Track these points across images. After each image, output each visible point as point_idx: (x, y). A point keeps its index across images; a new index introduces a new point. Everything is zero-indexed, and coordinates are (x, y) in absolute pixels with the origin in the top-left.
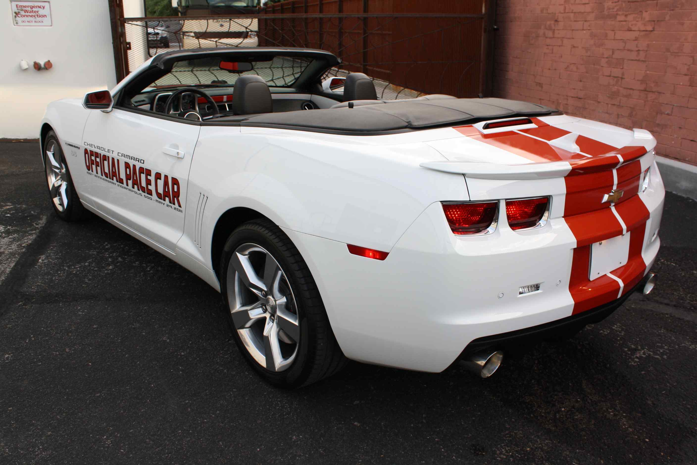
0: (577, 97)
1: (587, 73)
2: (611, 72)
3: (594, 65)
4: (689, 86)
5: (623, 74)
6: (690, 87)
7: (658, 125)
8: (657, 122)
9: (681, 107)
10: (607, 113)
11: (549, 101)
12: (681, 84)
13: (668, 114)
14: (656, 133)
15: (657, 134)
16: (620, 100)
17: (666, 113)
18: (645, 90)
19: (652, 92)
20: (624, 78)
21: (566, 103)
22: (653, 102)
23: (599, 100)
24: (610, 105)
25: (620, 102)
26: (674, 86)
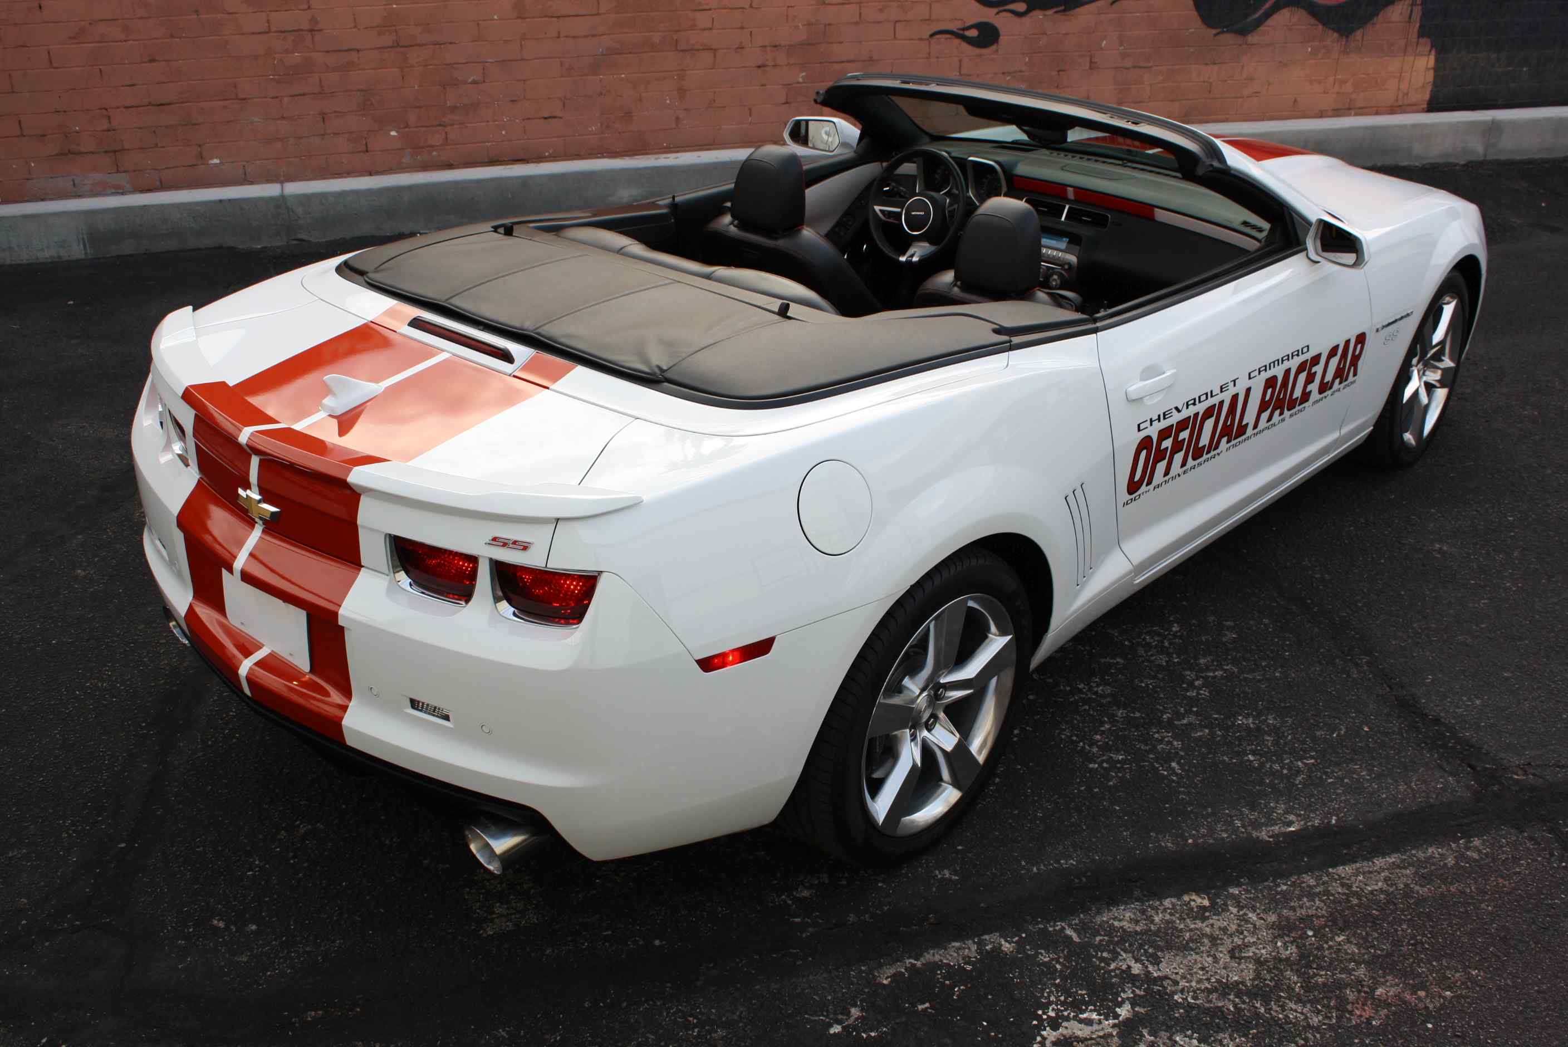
0: (150, 104)
1: (172, 36)
2: (268, 21)
3: (197, 12)
4: (517, 18)
5: (313, 20)
6: (519, 20)
7: (453, 109)
8: (449, 104)
9: (504, 61)
10: (283, 118)
11: (23, 135)
12: (496, 17)
13: (474, 82)
14: (452, 125)
15: (455, 126)
16: (320, 81)
17: (470, 80)
18: (396, 45)
19: (420, 45)
20: (320, 30)
21: (106, 126)
22: (426, 65)
23: (241, 96)
24: (286, 100)
25: (321, 86)
26: (478, 24)
